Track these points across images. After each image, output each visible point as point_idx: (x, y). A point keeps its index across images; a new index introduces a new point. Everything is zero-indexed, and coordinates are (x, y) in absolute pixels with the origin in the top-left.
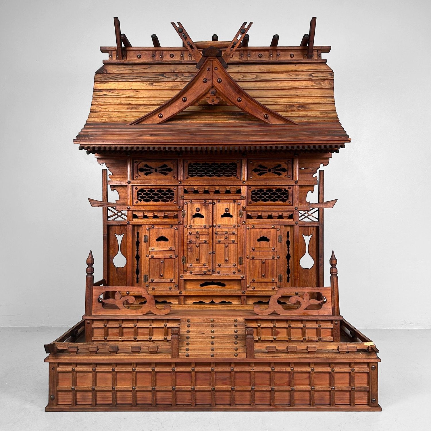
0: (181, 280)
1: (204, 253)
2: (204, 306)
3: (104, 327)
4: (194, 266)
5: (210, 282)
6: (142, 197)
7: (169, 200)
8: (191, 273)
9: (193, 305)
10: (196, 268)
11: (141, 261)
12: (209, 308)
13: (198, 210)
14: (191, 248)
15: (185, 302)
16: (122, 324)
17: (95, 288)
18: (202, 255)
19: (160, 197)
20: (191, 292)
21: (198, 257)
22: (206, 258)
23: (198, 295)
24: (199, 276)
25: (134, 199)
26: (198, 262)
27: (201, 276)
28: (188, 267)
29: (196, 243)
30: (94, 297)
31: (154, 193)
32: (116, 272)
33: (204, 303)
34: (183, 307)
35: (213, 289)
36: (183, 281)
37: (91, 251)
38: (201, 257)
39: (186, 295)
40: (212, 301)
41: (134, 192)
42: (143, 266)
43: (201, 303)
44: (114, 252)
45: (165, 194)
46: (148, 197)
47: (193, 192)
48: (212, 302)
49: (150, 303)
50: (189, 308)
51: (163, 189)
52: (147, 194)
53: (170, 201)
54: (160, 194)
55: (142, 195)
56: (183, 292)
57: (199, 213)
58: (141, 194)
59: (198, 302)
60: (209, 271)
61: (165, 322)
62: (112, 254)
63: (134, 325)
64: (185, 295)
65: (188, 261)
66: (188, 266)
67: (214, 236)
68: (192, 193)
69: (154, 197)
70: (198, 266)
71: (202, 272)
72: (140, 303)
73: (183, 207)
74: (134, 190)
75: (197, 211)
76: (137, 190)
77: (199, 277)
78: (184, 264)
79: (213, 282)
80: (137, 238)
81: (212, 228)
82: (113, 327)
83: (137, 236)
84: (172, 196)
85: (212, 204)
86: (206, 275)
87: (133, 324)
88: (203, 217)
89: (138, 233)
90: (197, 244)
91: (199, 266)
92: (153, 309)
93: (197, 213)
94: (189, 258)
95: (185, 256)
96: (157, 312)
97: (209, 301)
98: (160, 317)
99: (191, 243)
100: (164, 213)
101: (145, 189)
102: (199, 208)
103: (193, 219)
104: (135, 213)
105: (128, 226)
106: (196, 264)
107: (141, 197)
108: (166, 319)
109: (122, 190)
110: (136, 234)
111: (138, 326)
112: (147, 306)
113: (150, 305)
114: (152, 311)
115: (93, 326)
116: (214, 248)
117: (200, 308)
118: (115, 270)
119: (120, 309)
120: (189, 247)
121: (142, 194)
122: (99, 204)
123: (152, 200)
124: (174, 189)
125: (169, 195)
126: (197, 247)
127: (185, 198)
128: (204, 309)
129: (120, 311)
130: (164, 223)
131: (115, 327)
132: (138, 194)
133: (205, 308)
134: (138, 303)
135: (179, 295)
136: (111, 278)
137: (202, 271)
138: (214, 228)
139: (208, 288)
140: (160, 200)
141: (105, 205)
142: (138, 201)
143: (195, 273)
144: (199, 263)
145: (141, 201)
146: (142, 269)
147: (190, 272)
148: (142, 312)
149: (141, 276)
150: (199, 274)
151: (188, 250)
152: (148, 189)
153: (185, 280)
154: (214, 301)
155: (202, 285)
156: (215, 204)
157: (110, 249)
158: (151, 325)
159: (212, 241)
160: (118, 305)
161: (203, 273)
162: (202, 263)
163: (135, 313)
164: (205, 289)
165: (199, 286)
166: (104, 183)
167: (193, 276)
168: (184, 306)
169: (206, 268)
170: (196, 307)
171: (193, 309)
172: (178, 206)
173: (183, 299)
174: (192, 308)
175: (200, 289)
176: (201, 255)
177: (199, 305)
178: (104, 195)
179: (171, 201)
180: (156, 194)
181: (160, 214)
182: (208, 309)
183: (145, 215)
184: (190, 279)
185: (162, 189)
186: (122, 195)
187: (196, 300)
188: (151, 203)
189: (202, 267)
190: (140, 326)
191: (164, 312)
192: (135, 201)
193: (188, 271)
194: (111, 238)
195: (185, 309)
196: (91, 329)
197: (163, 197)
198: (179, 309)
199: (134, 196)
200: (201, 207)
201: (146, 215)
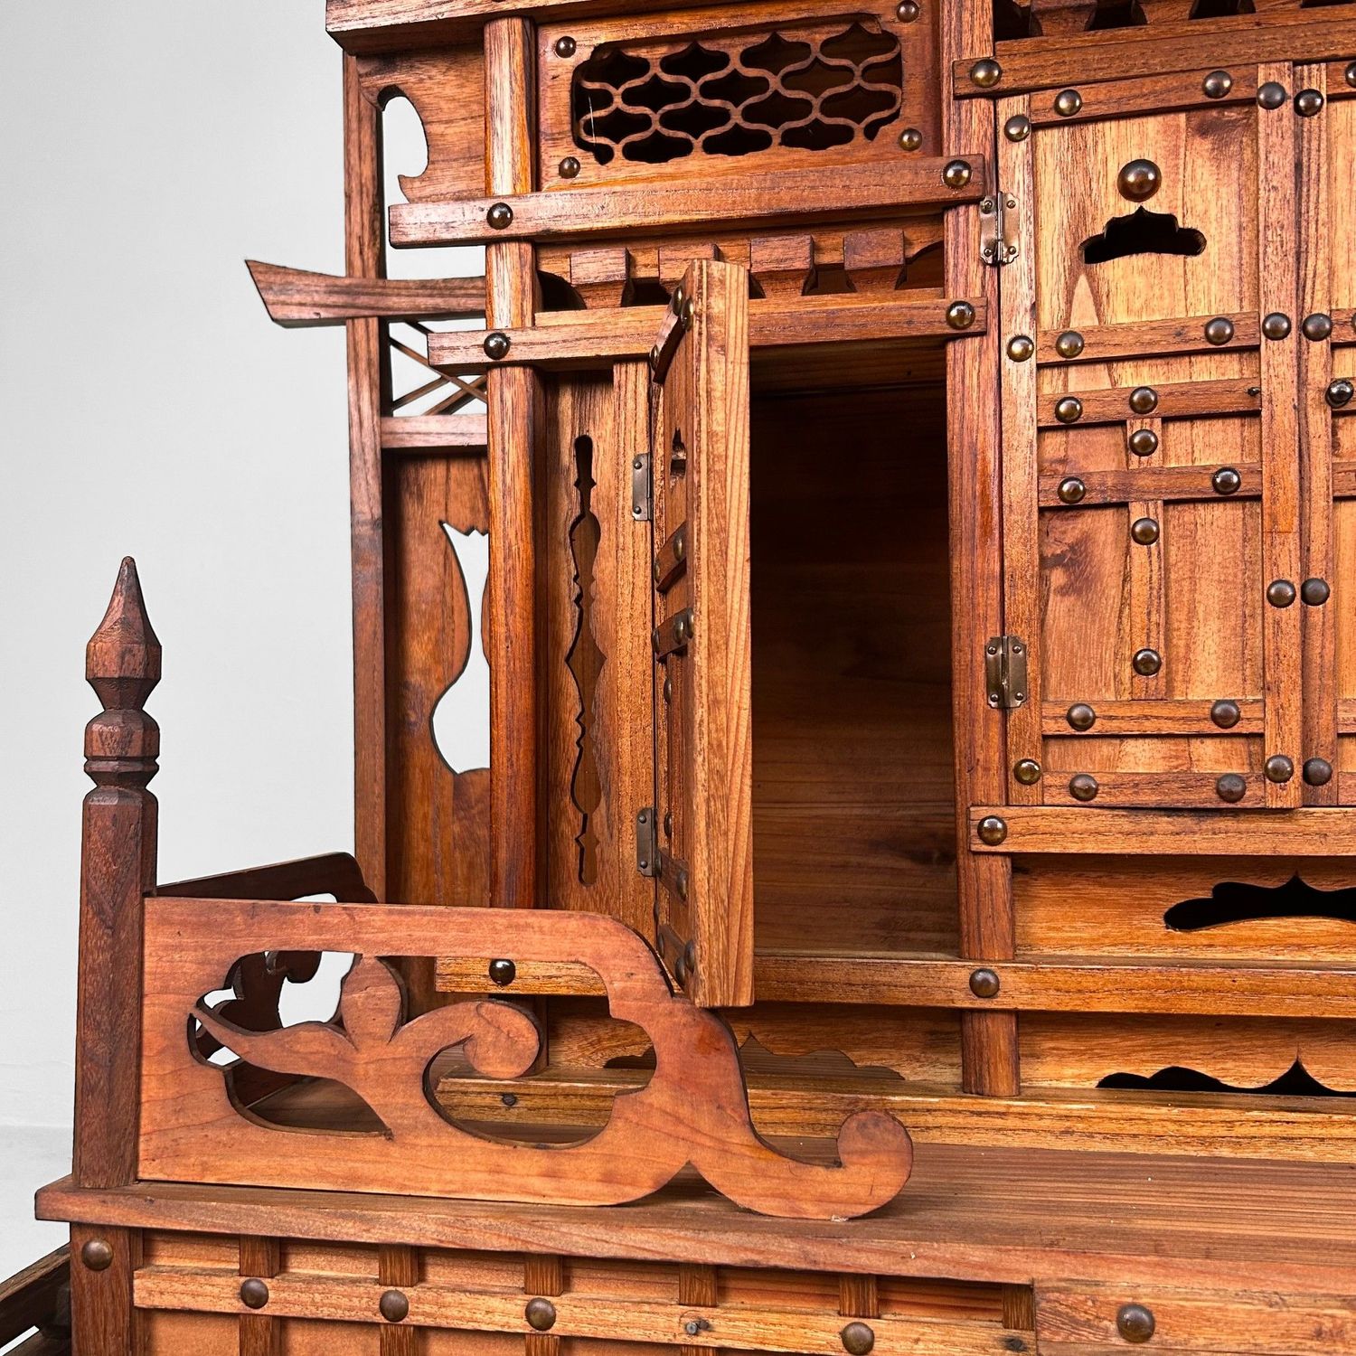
0: (983, 863)
1: (1210, 595)
2: (1230, 1124)
3: (237, 1306)
4: (1113, 727)
5: (1272, 884)
6: (616, 126)
7: (859, 128)
8: (1084, 795)
9: (1114, 1110)
10: (1130, 746)
11: (614, 692)
12: (1276, 1140)
13: (1138, 182)
14: (1076, 561)
15: (1026, 1071)
16: (409, 1292)
17: (165, 921)
18: (1192, 614)
19: (776, 110)
20: (1088, 983)
21: (1158, 641)
22: (1234, 643)
23: (1157, 1007)
24: (1164, 823)
25: (544, 146)
26: (1156, 682)
27: (1188, 822)
28: (1046, 738)
29: (1124, 505)
30: (152, 1011)
31: (721, 74)
32: (455, 811)
33: (1213, 1085)
34: (1011, 1122)
35: (1305, 957)
36: (1001, 868)
37: (129, 563)
38: (1179, 642)
39: (1043, 1002)
40: (1297, 1070)
41: (545, 81)
42: (626, 731)
43: (1178, 1083)
44: (438, 662)
45: (815, 76)
46: (667, 121)
47: (1084, 20)
48: (1296, 1085)
49: (683, 1083)
50: (1067, 1132)
51: (801, 36)
52: (654, 94)
53: (859, 138)
54: (774, 82)
55: (618, 102)
56: (1008, 979)
57: (1153, 206)
58: (603, 99)
59: (1147, 1072)
60: (1279, 776)
61: (850, 1303)
62: (426, 672)
63: (529, 1313)
64: (1022, 1002)
65: (1044, 677)
66: (1051, 727)
67: (1319, 420)
68: (1075, 32)
69: (722, 116)
70: (1149, 727)
71: (1192, 780)
72: (612, 1064)
73: (991, 168)
74: (549, 57)
75: (1127, 191)
76: (571, 62)
77: (1165, 838)
78: (1004, 709)
79: (1296, 884)
80: (575, 493)
81: (1290, 343)
82: (324, 1313)
83: (573, 477)
84: (883, 87)
85: (1287, 109)
86: (1236, 813)
87: (520, 1303)
88: (1189, 243)
89: (584, 447)
90: (1137, 512)
91: (1167, 727)
92: (724, 1150)
93: (1130, 208)
94: (1055, 654)
95: (1022, 632)
96: (763, 1185)
97: (1263, 1070)
98: (791, 1246)
99: (1072, 505)
100: (815, 249)
101: (643, 53)
102: (1152, 166)
103: (1091, 279)
104: (553, 265)
105: (496, 373)
106: (1137, 710)
107: (602, 127)
108: (860, 1279)
109: (449, 91)
110: (567, 457)
111: (571, 1329)
112: (657, 1120)
113: (685, 1111)
114: (711, 1177)
115: (147, 1290)
116: (1317, 547)
117: (1189, 1140)
118: (449, 791)
119: (389, 1135)
120: (1054, 549)
121: (617, 94)
122: (317, 298)
123: (698, 143)
124: (905, 19)
125: (857, 81)
126: (1146, 538)
127: (1007, 82)
128: (1225, 1152)
129: (394, 1151)
130: (815, 325)
131: (338, 1315)
132: (580, 100)
133: (1237, 1142)
134: (597, 1063)
135: (964, 1001)
136: (422, 849)
137: (1202, 778)
138: (1319, 348)
139: (1247, 943)
140: (776, 134)
141: (363, 300)
142: (579, 153)
143: (1121, 799)
144: (1166, 698)
145: (604, 156)
146: (626, 760)
147: (1073, 791)
148: (608, 1178)
149: (613, 822)
150: (1167, 801)
151: (1043, 579)
152: (662, 51)
153: (1024, 866)
154: (1313, 1070)
155: (1184, 918)
156: (1312, 110)
157: (408, 636)
158: (703, 1326)
159: (1293, 477)
160: (372, 1097)
161: (1206, 797)
162: (1197, 694)
163: (538, 1183)
164: (1218, 954)
165: (1159, 928)
166: (354, 136)
167: (1102, 820)
168: (1022, 1115)
169: (1239, 744)
170: (1144, 1128)
171: (1107, 1147)
172: (942, 161)
173: (1003, 1045)
174: (1106, 1136)
175: (1168, 953)
176: (1179, 617)
177: (1175, 1112)
178: (357, 229)
179: (871, 132)
180: (734, 88)
181: (777, 254)
182: (1264, 1154)
183: (642, 273)
184: (1074, 848)
185: (788, 36)
186: (451, 130)
187: (1126, 1055)
188: (697, 163)
189: (1201, 736)
190: (587, 1331)
191: (842, 1191)
192: (553, 156)
193: (1048, 779)
194: (420, 555)
195: (1027, 1141)
196: (124, 1322)
197: (803, 108)
198: (975, 1140)
199: (547, 116)
200: (1174, 152)
201: (653, 273)
